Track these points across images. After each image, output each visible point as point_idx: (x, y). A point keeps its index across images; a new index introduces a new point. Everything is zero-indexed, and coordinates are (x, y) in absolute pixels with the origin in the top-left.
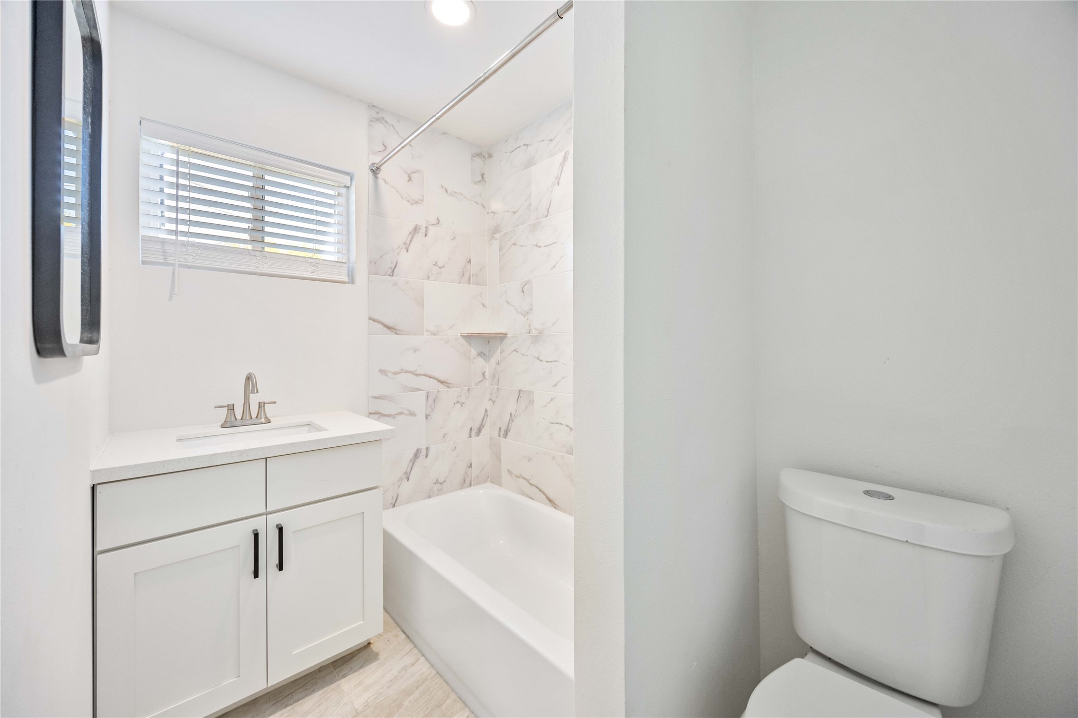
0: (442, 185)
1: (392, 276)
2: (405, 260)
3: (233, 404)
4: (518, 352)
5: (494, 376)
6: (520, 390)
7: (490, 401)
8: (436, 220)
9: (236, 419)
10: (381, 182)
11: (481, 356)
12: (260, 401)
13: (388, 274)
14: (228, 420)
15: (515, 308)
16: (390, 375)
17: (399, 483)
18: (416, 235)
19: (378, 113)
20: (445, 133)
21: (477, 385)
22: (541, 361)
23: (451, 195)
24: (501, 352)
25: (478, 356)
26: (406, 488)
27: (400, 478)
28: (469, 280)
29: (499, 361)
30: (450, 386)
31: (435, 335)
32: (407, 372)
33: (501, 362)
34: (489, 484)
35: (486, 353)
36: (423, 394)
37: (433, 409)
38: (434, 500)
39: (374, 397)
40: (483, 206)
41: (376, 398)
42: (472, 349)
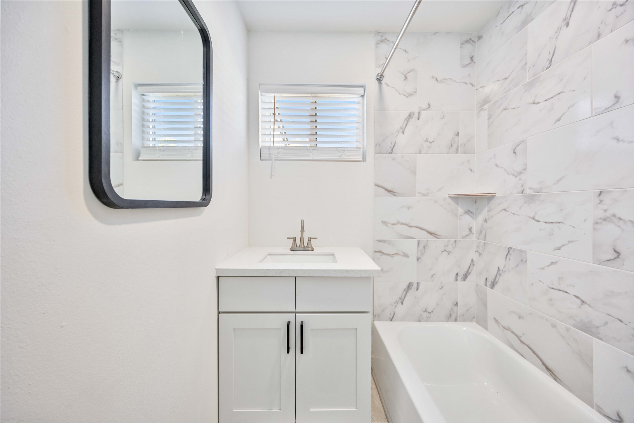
0: (432, 76)
1: (392, 153)
2: (402, 140)
3: (296, 238)
4: (508, 211)
5: (481, 232)
6: (509, 248)
7: (477, 253)
8: (428, 105)
9: (297, 246)
10: (384, 86)
11: (468, 214)
12: (309, 237)
13: (389, 152)
14: (293, 246)
15: (505, 170)
16: (390, 225)
17: (395, 305)
18: (411, 120)
19: (382, 36)
20: (436, 33)
21: (464, 237)
22: (538, 221)
23: (441, 82)
24: (488, 211)
25: (465, 213)
26: (400, 310)
27: (396, 301)
28: (457, 150)
29: (486, 219)
30: (438, 237)
31: (425, 196)
32: (402, 224)
33: (488, 219)
34: (474, 324)
35: (472, 211)
36: (415, 242)
37: (423, 254)
38: (423, 324)
39: (378, 240)
40: (472, 85)
41: (379, 241)
42: (459, 208)
